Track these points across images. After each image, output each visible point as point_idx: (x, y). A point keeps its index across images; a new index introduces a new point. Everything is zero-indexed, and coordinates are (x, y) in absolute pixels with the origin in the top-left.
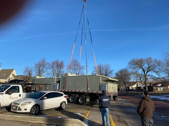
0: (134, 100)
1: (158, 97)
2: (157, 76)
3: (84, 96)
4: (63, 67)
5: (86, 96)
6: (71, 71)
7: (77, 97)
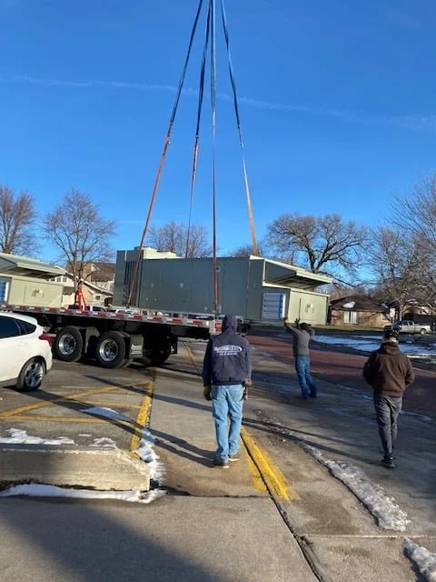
0: (282, 349)
1: (350, 342)
2: (348, 279)
3: (121, 335)
4: (26, 217)
5: (130, 333)
6: (64, 237)
7: (93, 338)
